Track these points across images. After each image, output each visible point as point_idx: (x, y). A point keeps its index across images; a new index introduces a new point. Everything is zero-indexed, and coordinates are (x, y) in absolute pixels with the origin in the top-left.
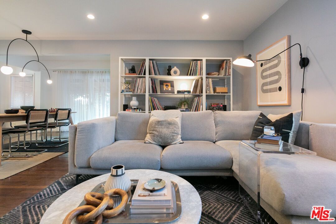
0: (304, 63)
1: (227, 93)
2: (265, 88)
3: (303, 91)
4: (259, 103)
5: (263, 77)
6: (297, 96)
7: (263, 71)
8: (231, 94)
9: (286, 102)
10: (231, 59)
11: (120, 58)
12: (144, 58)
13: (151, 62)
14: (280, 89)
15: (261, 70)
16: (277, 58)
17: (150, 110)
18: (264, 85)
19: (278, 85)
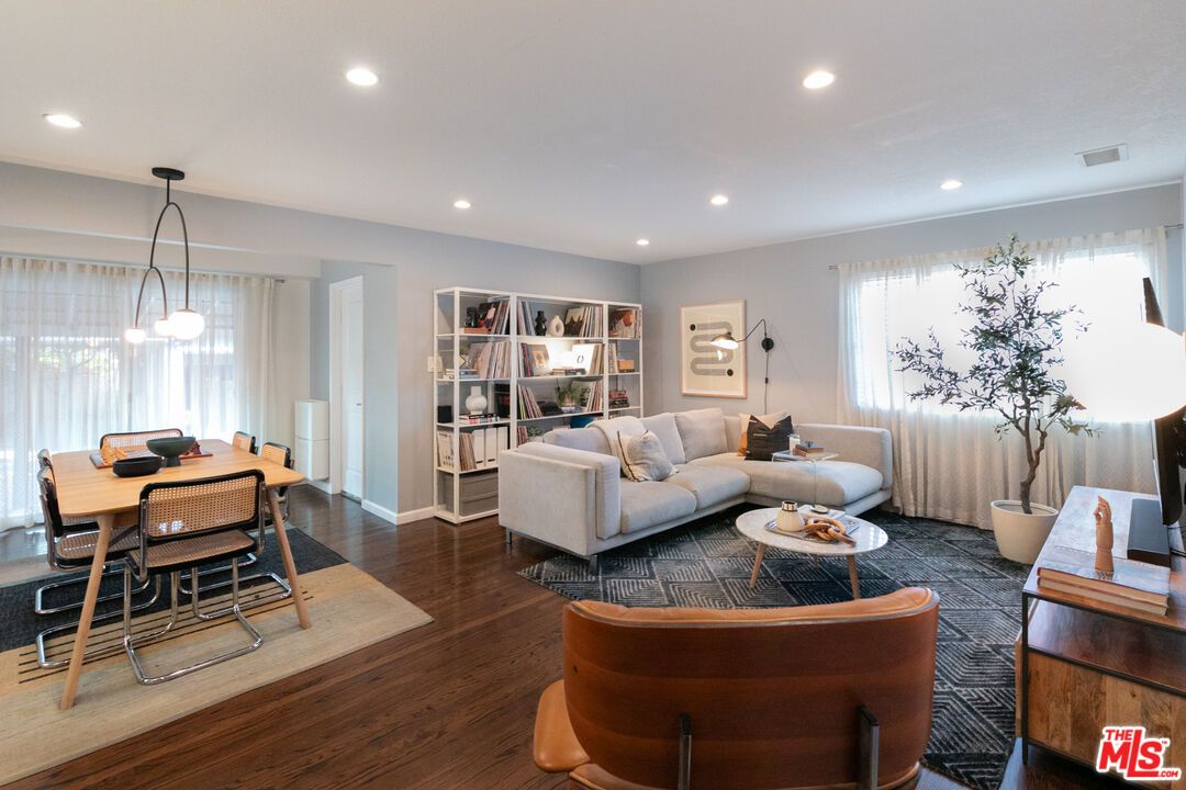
0: (768, 344)
1: (633, 371)
2: (699, 366)
3: (767, 380)
4: (685, 391)
5: (695, 348)
6: (757, 387)
7: (696, 338)
8: (641, 373)
9: (741, 393)
10: (640, 306)
11: (457, 291)
12: (506, 294)
13: (520, 304)
14: (730, 373)
15: (692, 336)
16: (725, 325)
17: (519, 417)
18: (697, 361)
19: (727, 367)
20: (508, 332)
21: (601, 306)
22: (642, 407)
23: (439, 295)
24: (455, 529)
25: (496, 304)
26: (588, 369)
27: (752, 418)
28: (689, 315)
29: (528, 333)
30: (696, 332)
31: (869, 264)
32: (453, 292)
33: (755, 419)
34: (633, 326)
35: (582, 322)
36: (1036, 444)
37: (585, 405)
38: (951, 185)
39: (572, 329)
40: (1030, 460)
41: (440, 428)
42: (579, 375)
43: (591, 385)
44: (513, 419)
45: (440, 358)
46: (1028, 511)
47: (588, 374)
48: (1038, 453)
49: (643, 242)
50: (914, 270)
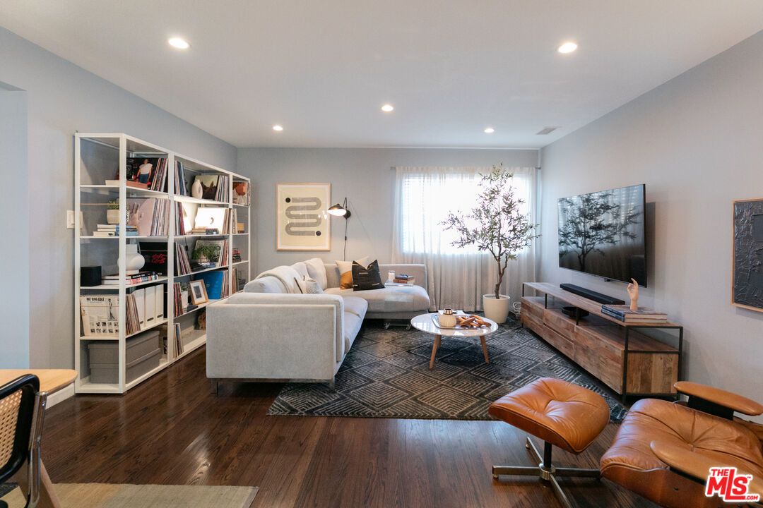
1: (245, 232)
2: (293, 229)
3: (346, 238)
4: (281, 248)
5: (289, 216)
6: (339, 243)
7: (290, 208)
8: (249, 234)
9: (327, 248)
10: (249, 179)
11: (124, 139)
12: (164, 150)
13: (176, 163)
14: (319, 233)
15: (287, 207)
16: (315, 199)
17: (176, 274)
18: (291, 225)
19: (316, 229)
20: (166, 190)
21: (228, 175)
22: (249, 261)
23: (82, 139)
24: (121, 400)
25: (153, 161)
26: (220, 229)
27: (354, 262)
28: (283, 191)
29: (182, 193)
30: (291, 204)
31: (414, 168)
32: (118, 139)
33: (356, 263)
34: (246, 195)
35: (216, 188)
36: (503, 265)
37: (216, 261)
38: (489, 130)
39: (209, 193)
40: (500, 273)
41: (83, 293)
42: (215, 234)
43: (221, 243)
44: (170, 278)
45: (81, 213)
46: (498, 298)
47: (221, 233)
48: (504, 269)
49: (278, 128)
50: (438, 175)
